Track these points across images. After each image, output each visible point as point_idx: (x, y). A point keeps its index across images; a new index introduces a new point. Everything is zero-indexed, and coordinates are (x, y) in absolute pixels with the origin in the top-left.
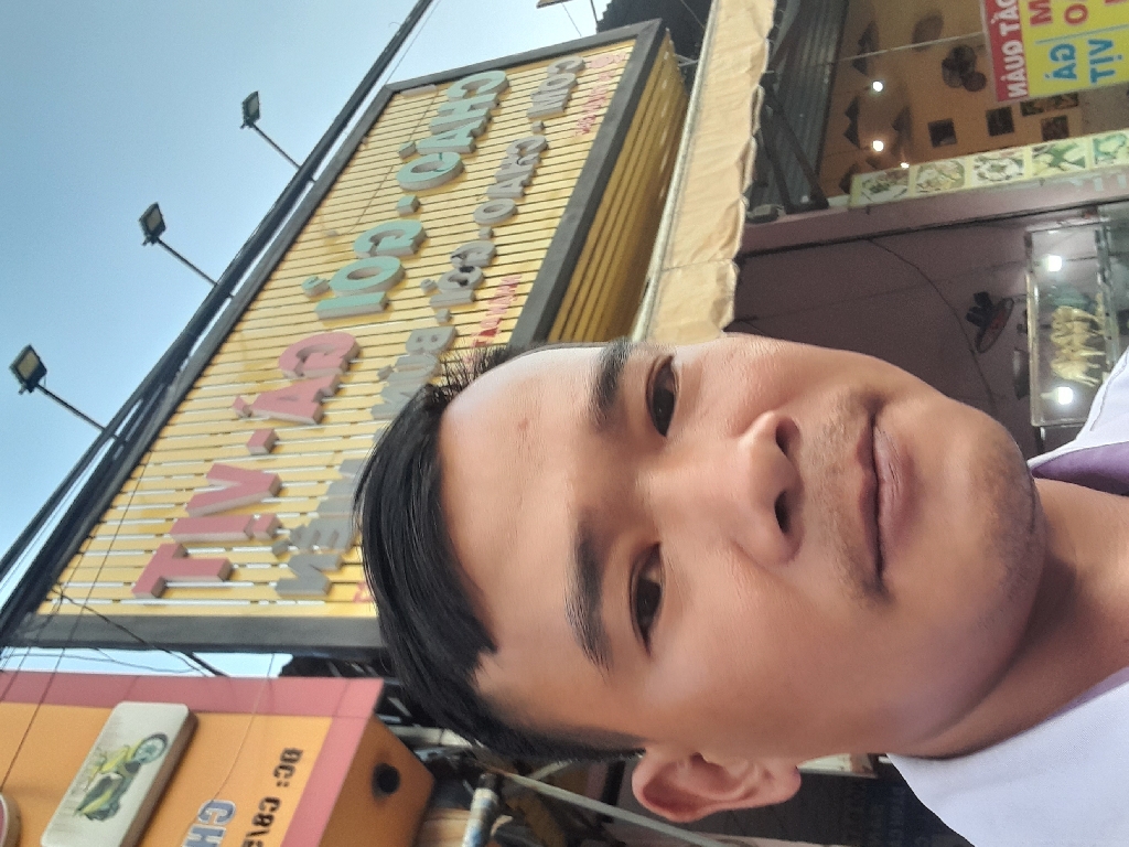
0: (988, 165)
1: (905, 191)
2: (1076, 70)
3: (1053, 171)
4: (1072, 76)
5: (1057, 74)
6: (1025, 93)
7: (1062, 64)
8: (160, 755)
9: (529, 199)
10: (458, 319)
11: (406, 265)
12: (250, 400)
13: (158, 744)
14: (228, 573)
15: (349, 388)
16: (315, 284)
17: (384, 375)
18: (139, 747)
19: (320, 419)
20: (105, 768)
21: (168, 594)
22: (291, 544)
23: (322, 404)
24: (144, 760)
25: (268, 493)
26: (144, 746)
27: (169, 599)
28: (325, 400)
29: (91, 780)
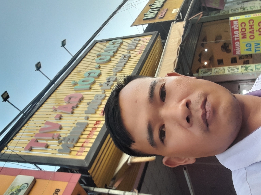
0: (230, 69)
1: (211, 73)
2: (251, 49)
3: (245, 71)
4: (250, 50)
5: (247, 50)
6: (239, 53)
7: (248, 48)
8: (26, 188)
9: (125, 67)
10: (106, 93)
11: (96, 80)
12: (56, 107)
13: (26, 185)
14: (47, 146)
15: (80, 106)
16: (75, 82)
17: (88, 104)
18: (21, 186)
19: (72, 113)
20: (13, 190)
21: (32, 150)
22: (62, 141)
23: (73, 109)
24: (22, 189)
25: (59, 129)
26: (23, 186)
27: (32, 152)
28: (74, 109)
29: (9, 193)
